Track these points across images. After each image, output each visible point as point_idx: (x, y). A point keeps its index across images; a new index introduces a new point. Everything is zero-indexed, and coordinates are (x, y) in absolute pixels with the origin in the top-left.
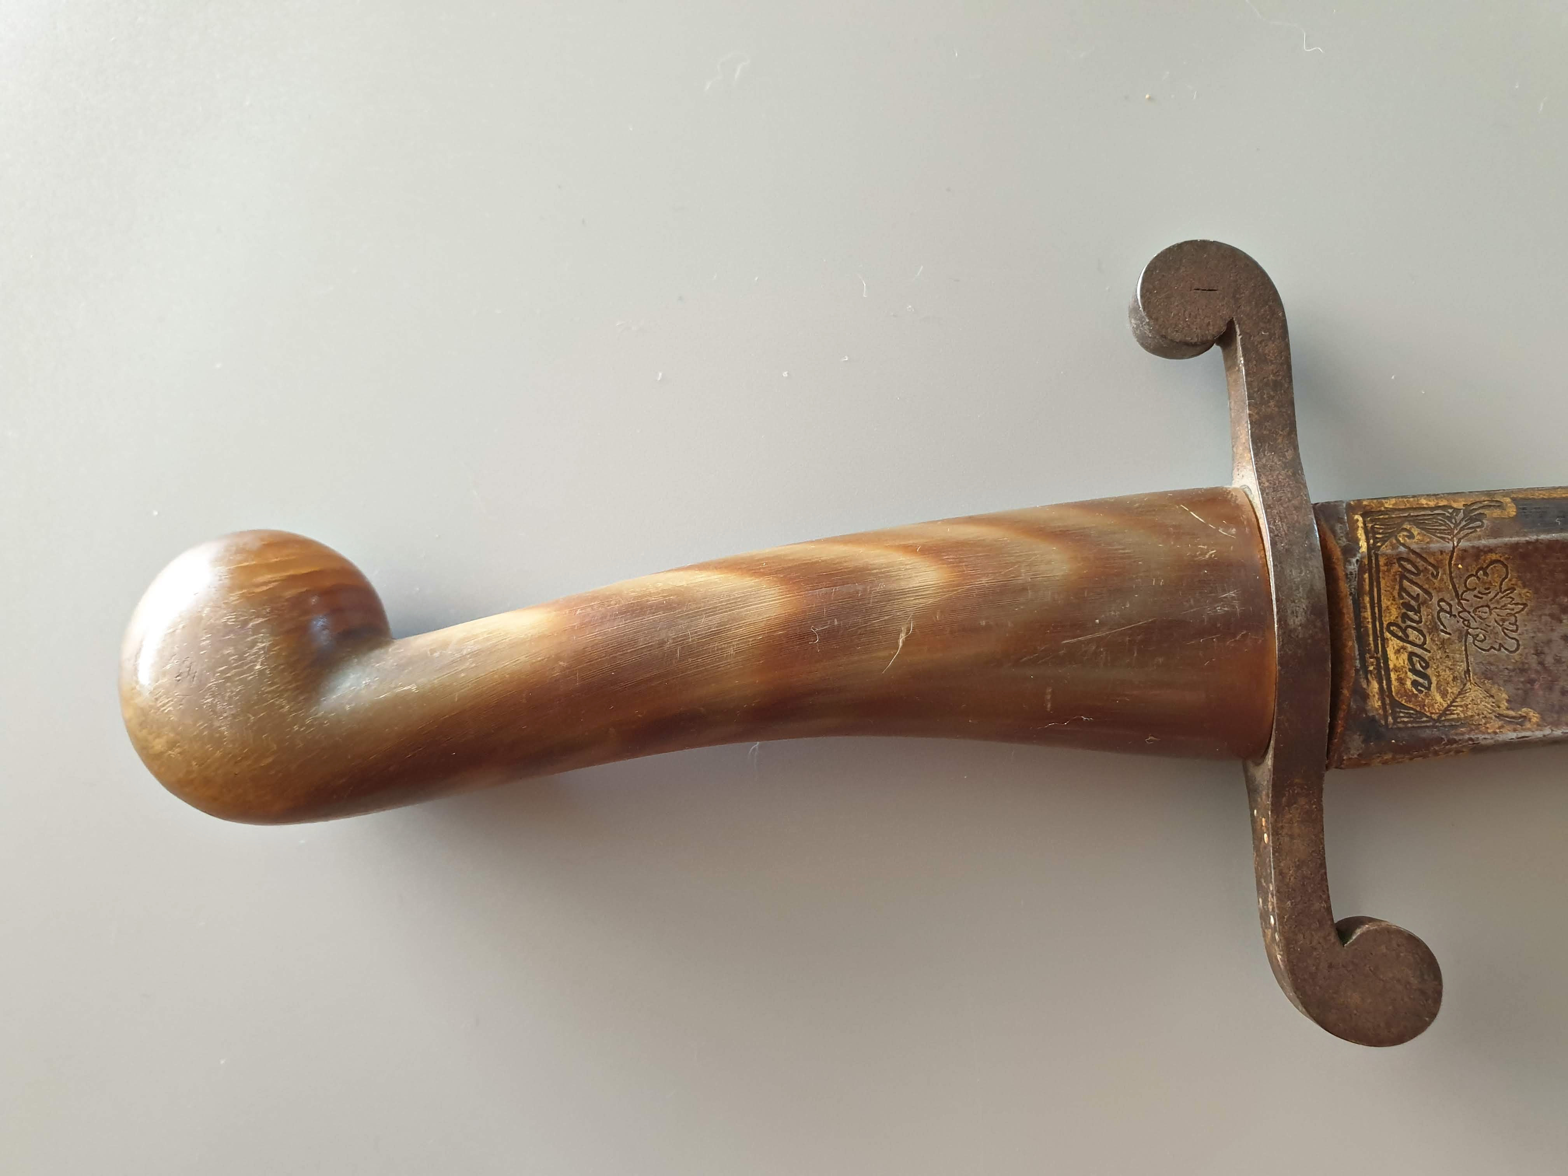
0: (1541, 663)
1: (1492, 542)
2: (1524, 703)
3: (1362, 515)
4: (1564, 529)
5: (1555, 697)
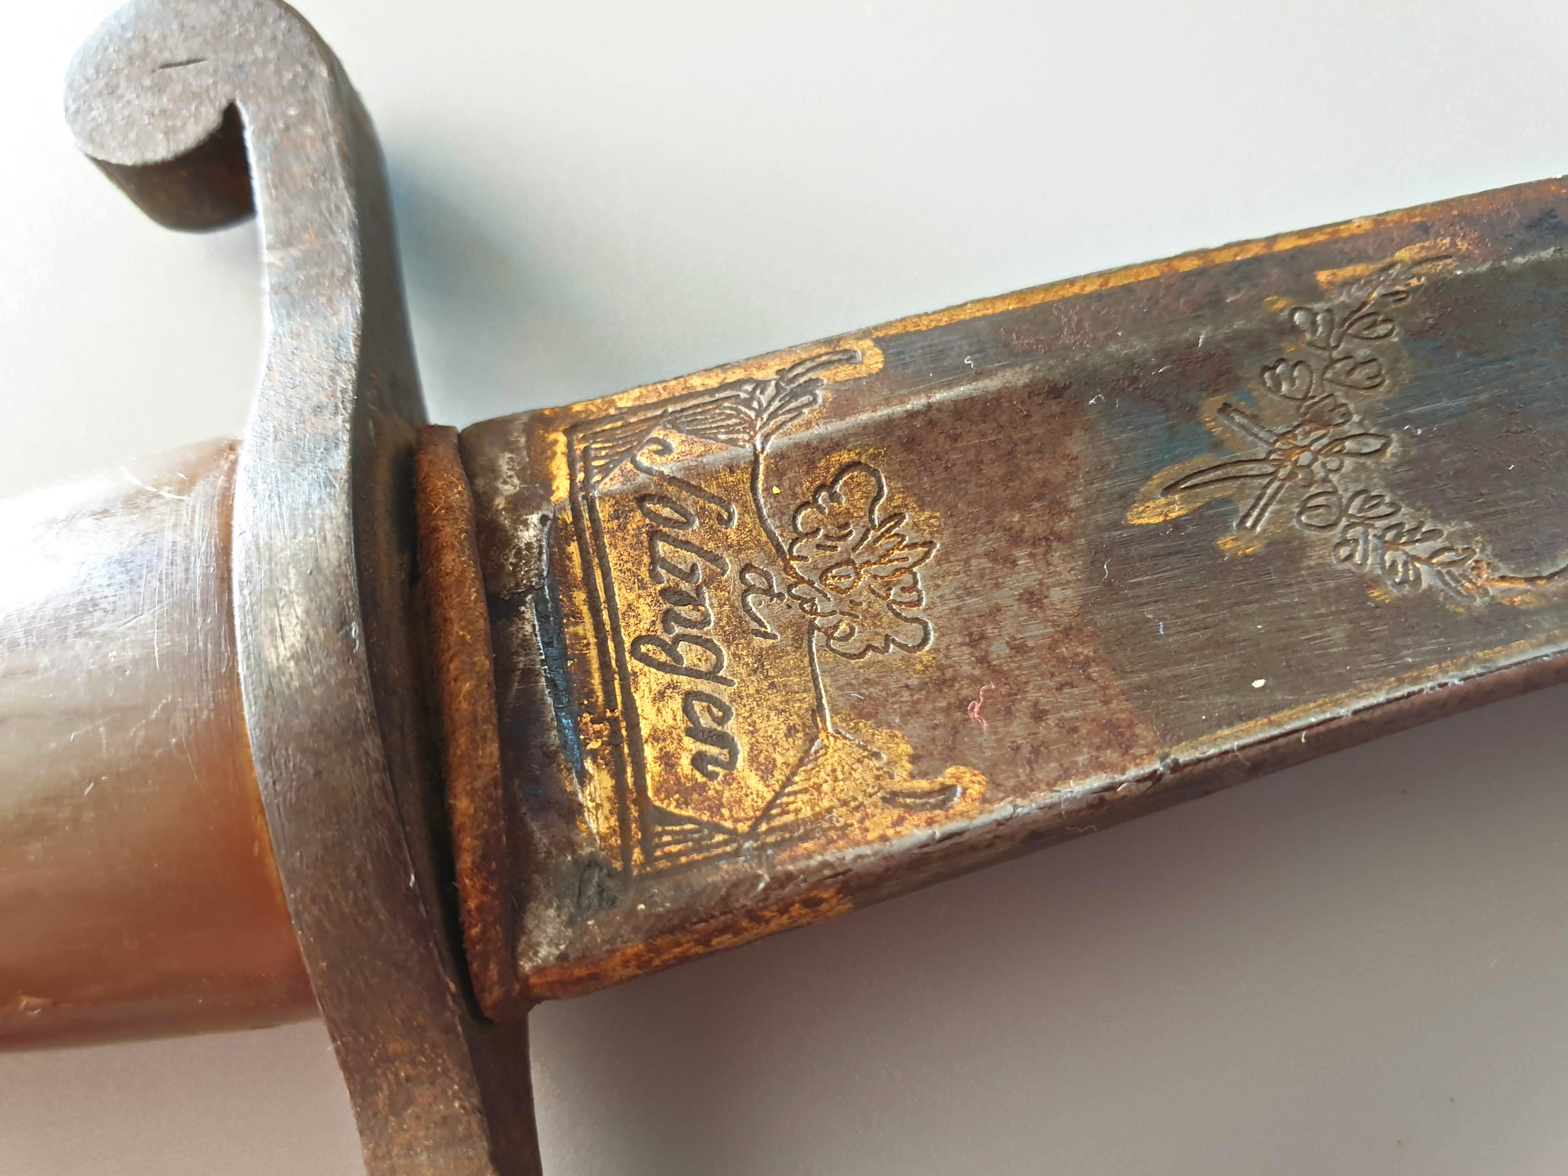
1: (835, 427)
2: (952, 756)
3: (568, 433)
4: (979, 375)
5: (1018, 729)
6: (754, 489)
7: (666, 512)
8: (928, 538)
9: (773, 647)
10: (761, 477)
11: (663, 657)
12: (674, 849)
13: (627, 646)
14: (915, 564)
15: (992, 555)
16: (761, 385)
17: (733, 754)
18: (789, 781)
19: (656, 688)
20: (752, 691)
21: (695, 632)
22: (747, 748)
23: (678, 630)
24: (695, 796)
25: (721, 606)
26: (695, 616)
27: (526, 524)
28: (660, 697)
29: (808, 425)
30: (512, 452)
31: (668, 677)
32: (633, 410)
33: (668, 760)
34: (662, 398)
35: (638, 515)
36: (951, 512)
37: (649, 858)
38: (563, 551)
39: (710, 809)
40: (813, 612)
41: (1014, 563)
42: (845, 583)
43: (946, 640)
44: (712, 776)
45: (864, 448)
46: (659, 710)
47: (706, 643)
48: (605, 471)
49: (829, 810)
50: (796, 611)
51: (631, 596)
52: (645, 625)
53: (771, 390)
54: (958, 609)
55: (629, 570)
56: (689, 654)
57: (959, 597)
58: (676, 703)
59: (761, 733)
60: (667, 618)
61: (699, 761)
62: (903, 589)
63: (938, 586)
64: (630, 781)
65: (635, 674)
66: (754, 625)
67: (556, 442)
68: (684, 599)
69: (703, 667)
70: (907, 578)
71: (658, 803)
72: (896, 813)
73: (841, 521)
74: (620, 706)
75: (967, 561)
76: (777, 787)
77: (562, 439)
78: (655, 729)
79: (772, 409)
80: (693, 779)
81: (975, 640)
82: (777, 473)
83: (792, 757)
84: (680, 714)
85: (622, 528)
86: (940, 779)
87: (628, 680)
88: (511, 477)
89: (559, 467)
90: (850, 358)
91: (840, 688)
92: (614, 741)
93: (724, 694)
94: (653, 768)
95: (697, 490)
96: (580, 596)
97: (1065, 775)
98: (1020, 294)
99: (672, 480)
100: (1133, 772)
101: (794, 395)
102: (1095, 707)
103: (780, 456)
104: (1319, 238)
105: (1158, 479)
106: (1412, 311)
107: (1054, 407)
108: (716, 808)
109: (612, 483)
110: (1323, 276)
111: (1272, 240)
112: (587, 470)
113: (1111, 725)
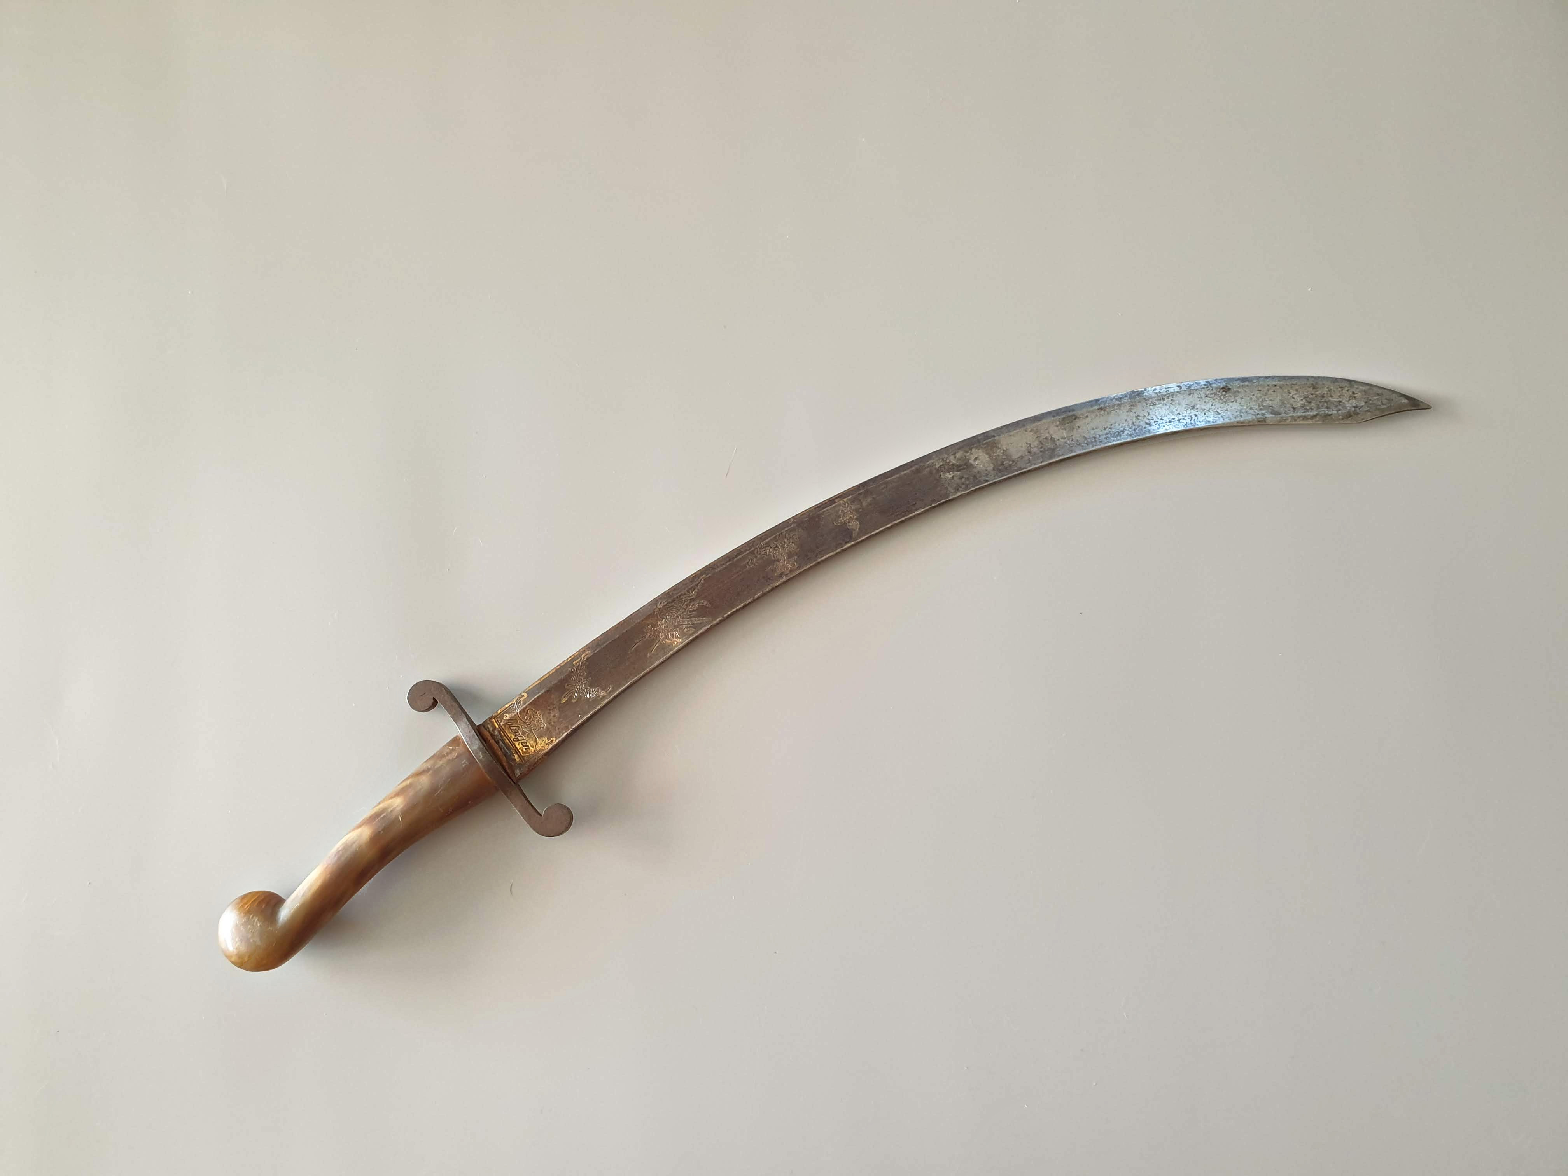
0: (551, 725)
1: (525, 706)
2: (551, 737)
3: (494, 719)
4: (539, 693)
6: (518, 717)
9: (528, 734)
11: (517, 740)
12: (527, 758)
13: (513, 740)
14: (540, 718)
22: (530, 746)
23: (517, 736)
25: (521, 732)
27: (495, 732)
28: (518, 744)
30: (489, 724)
32: (501, 713)
34: (503, 710)
35: (507, 725)
36: (542, 710)
37: (525, 760)
38: (501, 733)
39: (529, 753)
41: (551, 713)
42: (533, 723)
43: (547, 725)
45: (529, 707)
47: (521, 737)
48: (501, 722)
49: (541, 748)
50: (529, 729)
53: (515, 704)
55: (509, 732)
57: (546, 719)
58: (520, 744)
59: (531, 743)
62: (540, 721)
63: (543, 719)
64: (519, 754)
65: (515, 743)
66: (525, 732)
67: (493, 721)
71: (523, 755)
72: (547, 745)
73: (530, 716)
74: (515, 747)
75: (545, 715)
76: (535, 748)
78: (520, 748)
79: (517, 706)
80: (526, 751)
86: (551, 740)
88: (491, 727)
89: (495, 724)
90: (523, 696)
91: (538, 735)
93: (525, 741)
94: (521, 752)
99: (508, 720)
100: (569, 731)
102: (564, 726)
104: (573, 657)
106: (586, 663)
110: (574, 663)
111: (567, 659)
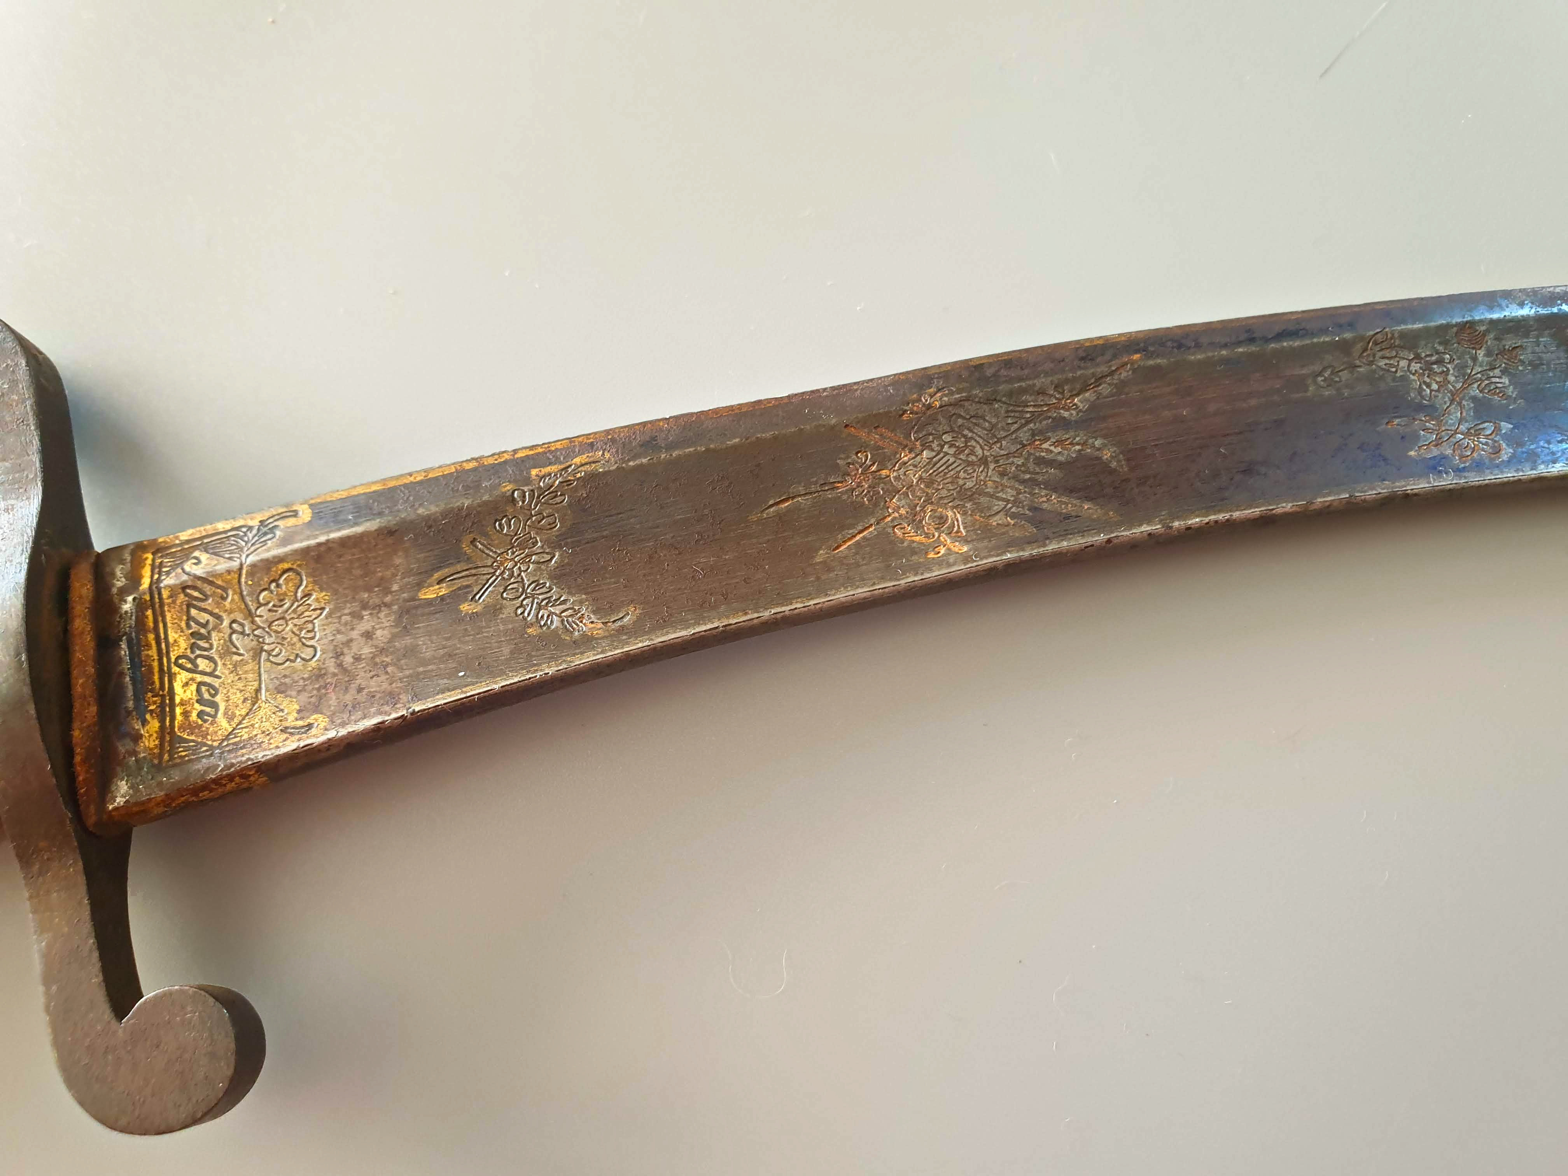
1: (281, 551)
2: (317, 709)
3: (154, 553)
4: (356, 524)
5: (348, 698)
6: (239, 582)
7: (196, 594)
8: (323, 605)
9: (242, 660)
10: (244, 576)
11: (189, 666)
12: (183, 754)
13: (173, 660)
14: (315, 618)
15: (353, 614)
16: (250, 528)
17: (217, 711)
18: (240, 723)
19: (184, 681)
20: (229, 681)
21: (206, 653)
22: (224, 708)
23: (198, 652)
24: (197, 731)
25: (219, 640)
26: (206, 645)
27: (125, 602)
28: (186, 684)
29: (268, 550)
30: (123, 564)
31: (190, 675)
32: (188, 542)
33: (186, 714)
34: (203, 535)
35: (182, 596)
36: (335, 592)
37: (171, 758)
38: (143, 614)
39: (202, 736)
40: (264, 643)
41: (362, 618)
42: (280, 629)
43: (324, 656)
44: (205, 721)
45: (295, 561)
46: (185, 691)
47: (210, 659)
48: (168, 573)
49: (256, 735)
50: (255, 643)
51: (176, 636)
52: (182, 650)
53: (255, 531)
54: (333, 640)
55: (176, 623)
56: (203, 664)
57: (334, 635)
58: (194, 687)
59: (231, 701)
60: (193, 647)
61: (200, 714)
62: (308, 631)
63: (325, 629)
64: (168, 724)
65: (175, 674)
66: (234, 650)
67: (146, 559)
68: (201, 637)
69: (208, 670)
70: (310, 626)
71: (179, 734)
72: (285, 736)
73: (282, 597)
74: (167, 689)
75: (340, 617)
76: (234, 726)
77: (150, 556)
78: (182, 700)
79: (253, 541)
80: (197, 723)
81: (338, 655)
82: (251, 574)
83: (244, 712)
84: (195, 693)
85: (174, 602)
86: (308, 721)
87: (172, 677)
88: (121, 578)
89: (146, 572)
90: (295, 514)
91: (272, 680)
92: (162, 706)
93: (216, 683)
94: (179, 718)
95: (211, 583)
96: (151, 636)
97: (365, 717)
98: (384, 481)
99: (200, 578)
100: (394, 715)
101: (265, 534)
102: (385, 686)
103: (253, 566)
104: (540, 450)
105: (436, 576)
106: (576, 489)
107: (390, 541)
108: (205, 736)
109: (169, 581)
110: (534, 472)
111: (515, 451)
112: (160, 573)
113: (391, 694)
